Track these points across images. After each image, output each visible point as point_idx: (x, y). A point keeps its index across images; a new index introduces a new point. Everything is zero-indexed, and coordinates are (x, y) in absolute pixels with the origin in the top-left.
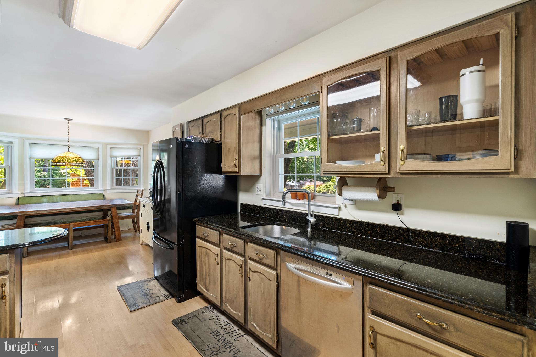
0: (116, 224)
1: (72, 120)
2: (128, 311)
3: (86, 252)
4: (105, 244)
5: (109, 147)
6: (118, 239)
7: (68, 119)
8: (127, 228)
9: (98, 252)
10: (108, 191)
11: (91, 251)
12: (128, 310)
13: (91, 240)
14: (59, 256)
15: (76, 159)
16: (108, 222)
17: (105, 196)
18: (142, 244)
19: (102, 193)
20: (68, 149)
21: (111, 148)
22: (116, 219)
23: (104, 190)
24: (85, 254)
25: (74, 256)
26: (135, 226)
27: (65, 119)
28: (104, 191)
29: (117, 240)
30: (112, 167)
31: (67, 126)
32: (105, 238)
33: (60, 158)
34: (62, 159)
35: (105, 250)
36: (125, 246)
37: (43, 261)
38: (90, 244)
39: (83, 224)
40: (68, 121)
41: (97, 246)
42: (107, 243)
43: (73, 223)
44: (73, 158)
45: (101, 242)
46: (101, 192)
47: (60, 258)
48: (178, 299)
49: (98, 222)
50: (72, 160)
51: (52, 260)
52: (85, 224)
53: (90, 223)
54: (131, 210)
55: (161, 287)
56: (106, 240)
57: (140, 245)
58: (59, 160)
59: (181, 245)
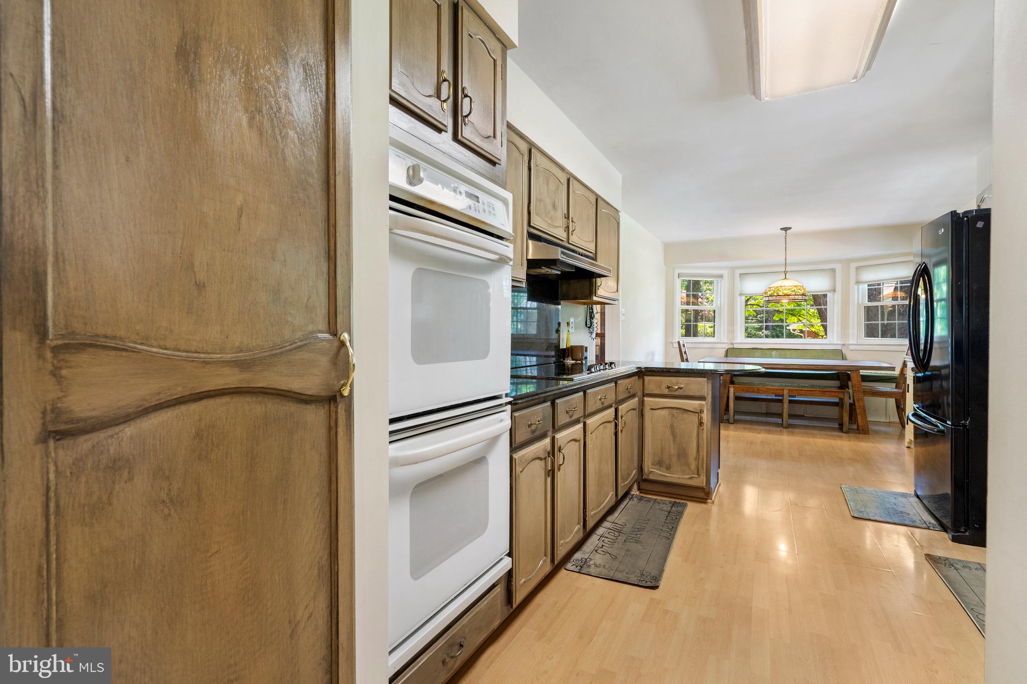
0: (858, 400)
1: (790, 228)
2: (850, 516)
3: (805, 435)
4: (838, 432)
5: (853, 266)
6: (863, 430)
7: (785, 228)
8: (886, 419)
9: (823, 440)
10: (851, 347)
11: (814, 436)
12: (849, 514)
13: (816, 424)
14: (769, 432)
15: (795, 288)
16: (844, 395)
17: (845, 355)
18: (908, 447)
19: (840, 349)
20: (785, 274)
21: (857, 268)
22: (860, 393)
23: (844, 345)
24: (804, 437)
25: (788, 436)
26: (901, 416)
27: (781, 229)
28: (844, 347)
29: (861, 432)
30: (860, 302)
31: (785, 240)
32: (839, 424)
33: (774, 289)
34: (776, 289)
35: (836, 440)
36: (873, 443)
37: (749, 432)
38: (814, 428)
39: (803, 392)
40: (786, 231)
41: (824, 432)
42: (842, 431)
43: (788, 388)
44: (790, 287)
45: (832, 429)
46: (839, 347)
47: (769, 434)
48: (953, 534)
49: (828, 393)
50: (789, 291)
51: (760, 433)
52: (806, 392)
53: (814, 392)
54: (894, 385)
55: (924, 510)
56: (841, 428)
57: (906, 449)
58: (772, 292)
59: (961, 426)
